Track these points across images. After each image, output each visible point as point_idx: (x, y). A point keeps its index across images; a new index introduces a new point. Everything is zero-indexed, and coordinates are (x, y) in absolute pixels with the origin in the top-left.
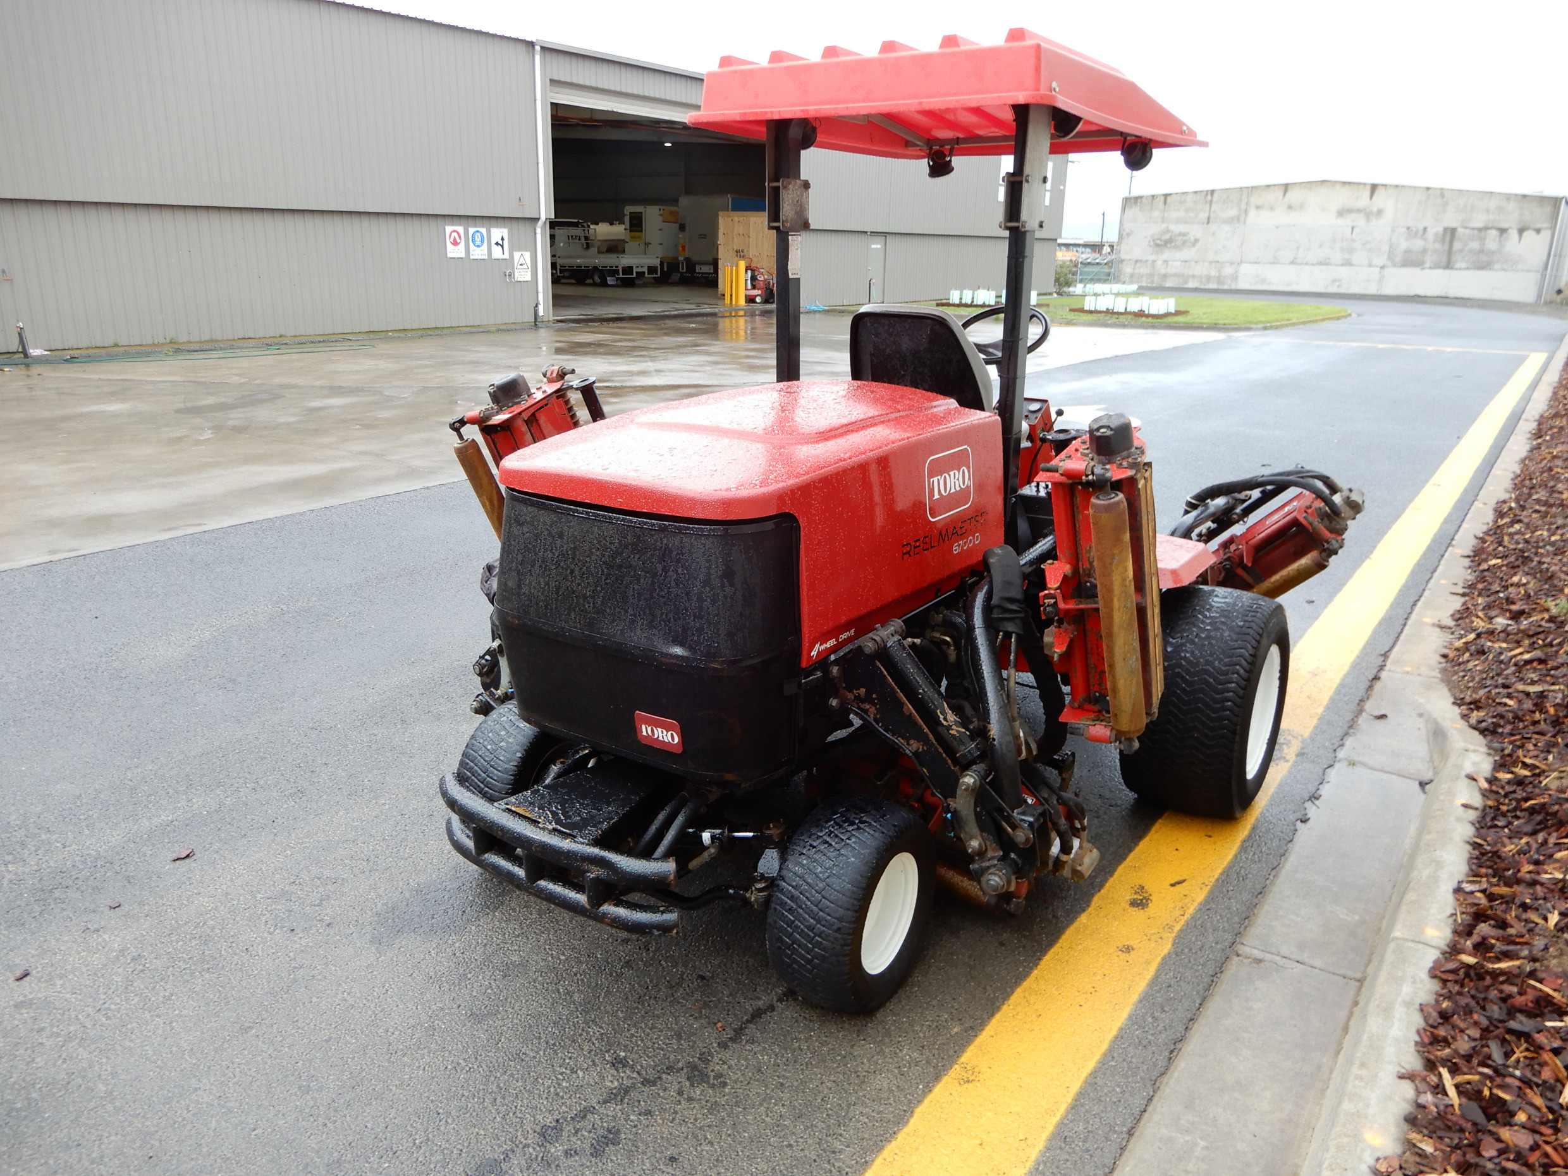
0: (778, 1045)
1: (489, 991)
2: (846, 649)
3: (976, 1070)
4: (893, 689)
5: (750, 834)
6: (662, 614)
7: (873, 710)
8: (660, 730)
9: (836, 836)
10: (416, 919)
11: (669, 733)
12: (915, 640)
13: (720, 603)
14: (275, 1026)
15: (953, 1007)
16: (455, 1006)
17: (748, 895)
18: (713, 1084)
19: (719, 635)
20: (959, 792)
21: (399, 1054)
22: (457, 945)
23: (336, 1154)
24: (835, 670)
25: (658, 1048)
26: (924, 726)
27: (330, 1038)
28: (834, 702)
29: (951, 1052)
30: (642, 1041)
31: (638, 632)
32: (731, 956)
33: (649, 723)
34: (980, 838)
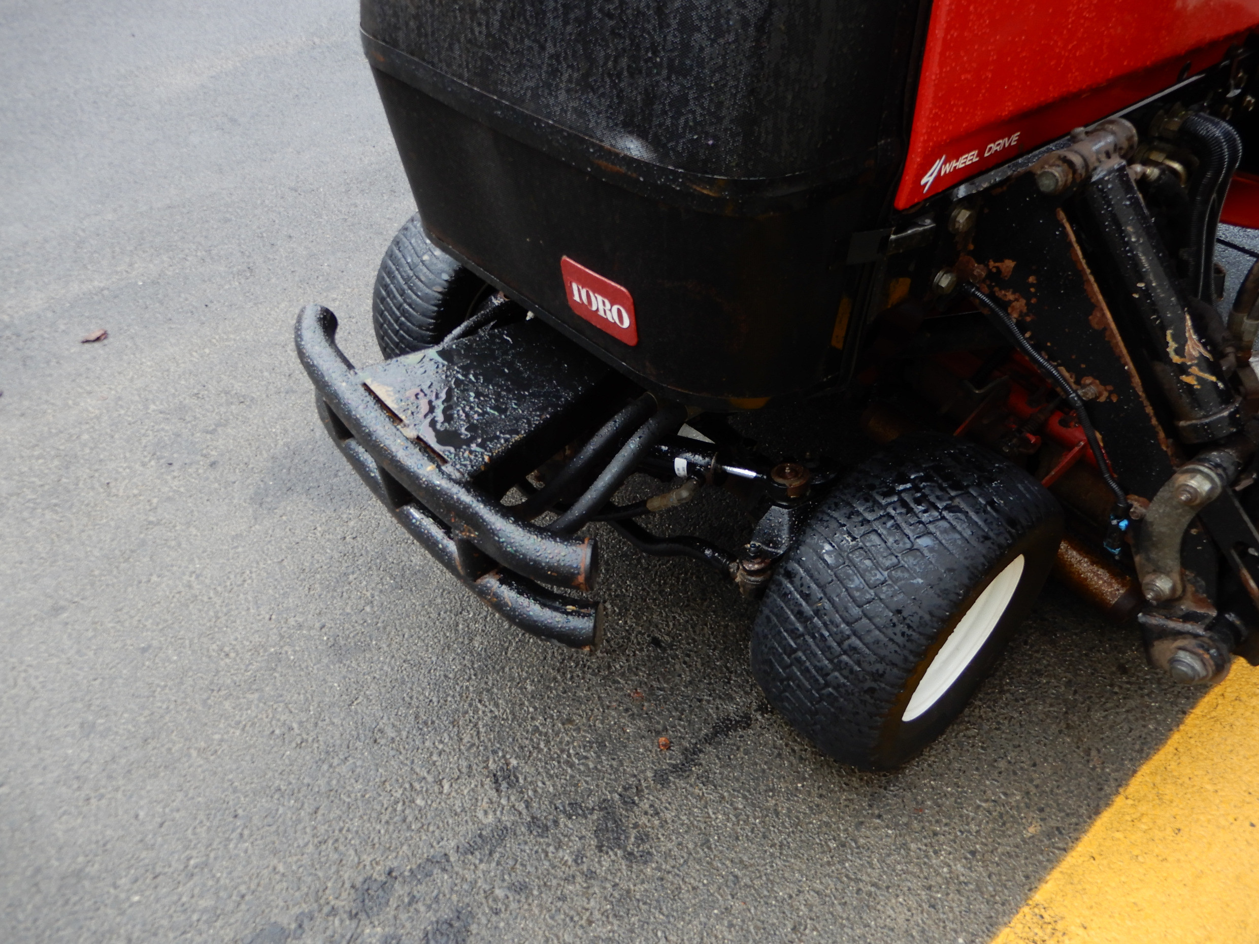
0: (745, 797)
1: (368, 609)
2: (996, 176)
3: (1059, 926)
4: (1080, 274)
5: (752, 474)
6: (607, 57)
7: (1020, 304)
8: (600, 298)
9: (897, 526)
10: (316, 475)
11: (615, 308)
12: (1148, 171)
13: (731, 38)
14: (93, 612)
15: (1031, 781)
16: (318, 625)
17: (733, 567)
18: (631, 854)
19: (720, 120)
20: (1163, 493)
21: (223, 693)
22: (352, 524)
23: (81, 859)
24: (962, 216)
25: (567, 762)
26: (1128, 359)
27: (149, 646)
28: (944, 280)
29: (1020, 877)
30: (547, 742)
31: (562, 96)
32: (705, 613)
33: (586, 282)
34: (1177, 577)
